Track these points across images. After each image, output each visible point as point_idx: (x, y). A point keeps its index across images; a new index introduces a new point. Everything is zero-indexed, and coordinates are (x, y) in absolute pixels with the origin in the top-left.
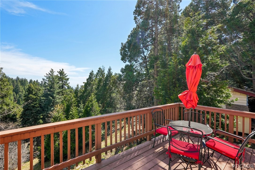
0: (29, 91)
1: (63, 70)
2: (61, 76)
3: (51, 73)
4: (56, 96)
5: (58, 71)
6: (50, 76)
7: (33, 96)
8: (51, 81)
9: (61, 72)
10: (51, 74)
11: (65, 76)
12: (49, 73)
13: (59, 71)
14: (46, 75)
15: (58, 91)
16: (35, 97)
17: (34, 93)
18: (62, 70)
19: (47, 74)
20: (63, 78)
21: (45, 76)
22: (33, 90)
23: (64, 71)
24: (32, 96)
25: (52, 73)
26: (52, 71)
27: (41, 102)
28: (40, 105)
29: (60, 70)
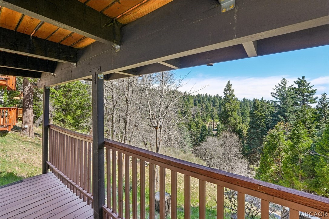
0: (254, 107)
1: (303, 77)
2: (299, 87)
3: (282, 83)
4: (289, 116)
5: (294, 81)
6: (280, 88)
7: (259, 113)
8: (282, 95)
9: (300, 81)
10: (283, 86)
11: (309, 86)
12: (279, 85)
13: (297, 81)
14: (275, 88)
15: (294, 110)
16: (260, 114)
17: (259, 109)
18: (301, 78)
19: (276, 86)
20: (303, 90)
21: (273, 89)
22: (258, 106)
23: (305, 80)
24: (257, 112)
25: (284, 83)
26: (284, 81)
27: (268, 122)
28: (267, 124)
29: (298, 78)
